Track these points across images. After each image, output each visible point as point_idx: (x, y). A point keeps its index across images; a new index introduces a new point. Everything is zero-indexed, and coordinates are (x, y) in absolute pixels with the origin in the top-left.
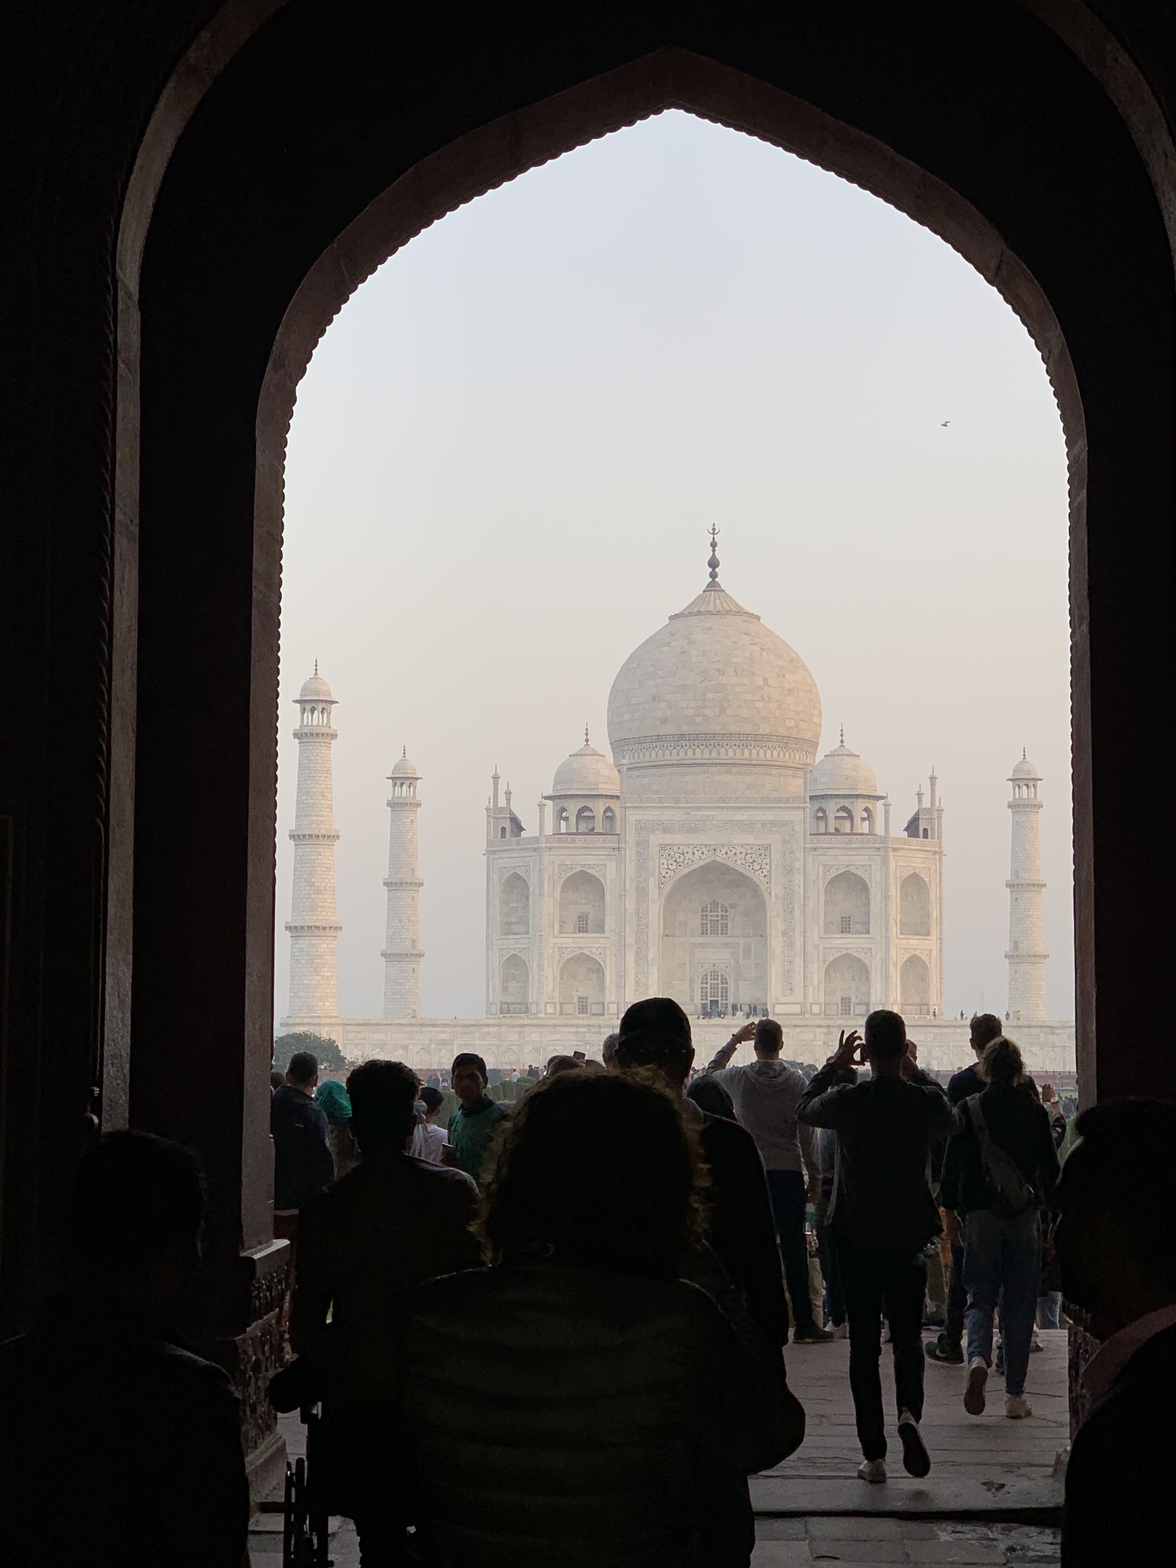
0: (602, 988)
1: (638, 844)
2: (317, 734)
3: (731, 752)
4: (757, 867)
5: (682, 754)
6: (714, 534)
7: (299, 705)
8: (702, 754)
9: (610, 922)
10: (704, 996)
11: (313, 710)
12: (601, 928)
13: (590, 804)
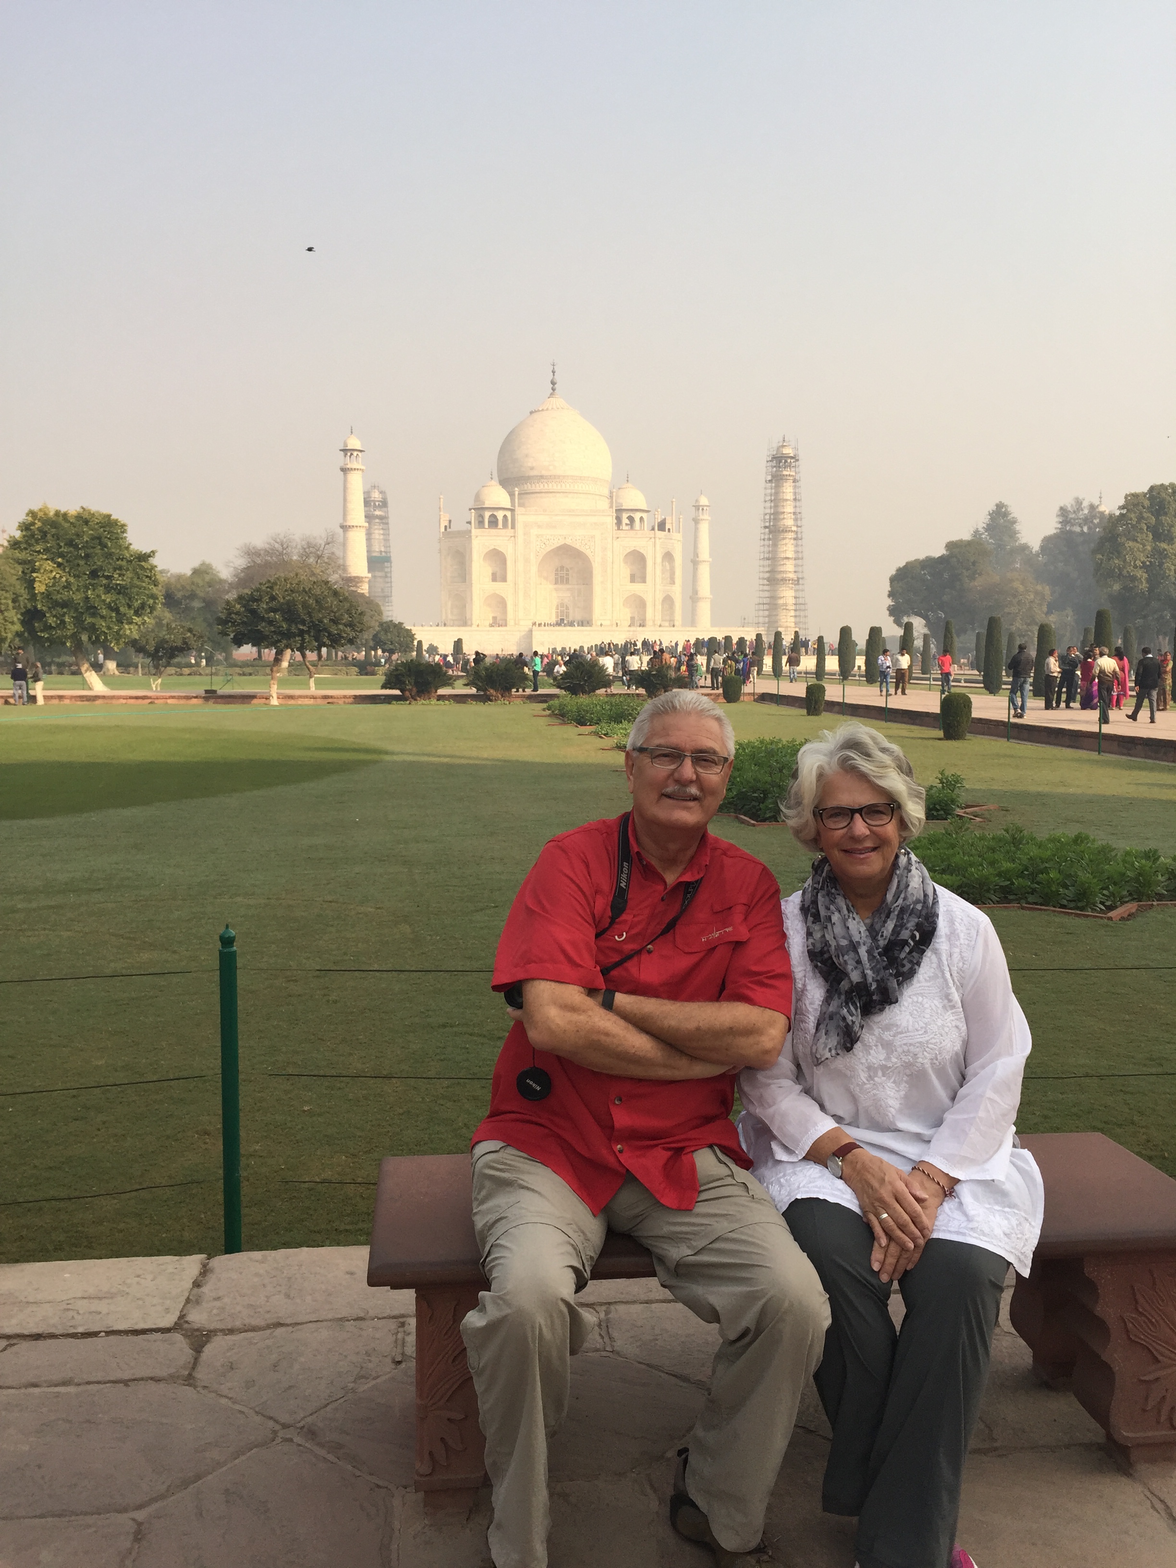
0: (505, 611)
1: (525, 534)
2: (355, 469)
3: (568, 485)
4: (587, 547)
5: (542, 486)
6: (554, 365)
7: (342, 452)
8: (552, 486)
9: (510, 576)
10: (557, 617)
11: (352, 454)
12: (504, 579)
13: (495, 513)
